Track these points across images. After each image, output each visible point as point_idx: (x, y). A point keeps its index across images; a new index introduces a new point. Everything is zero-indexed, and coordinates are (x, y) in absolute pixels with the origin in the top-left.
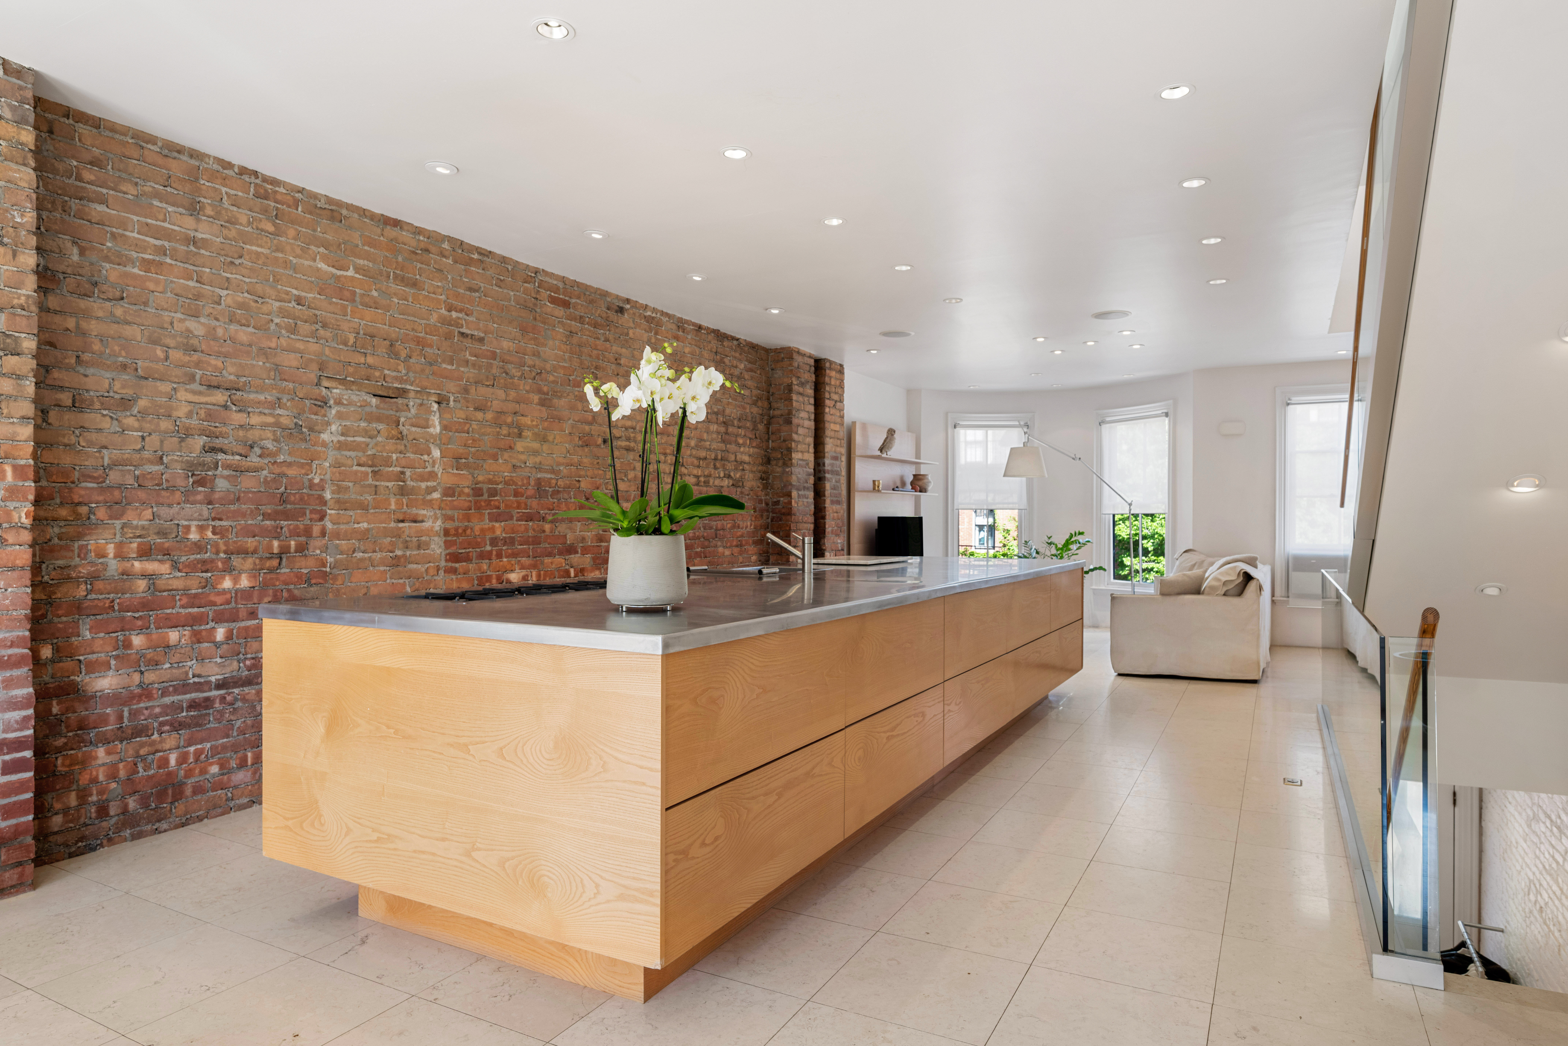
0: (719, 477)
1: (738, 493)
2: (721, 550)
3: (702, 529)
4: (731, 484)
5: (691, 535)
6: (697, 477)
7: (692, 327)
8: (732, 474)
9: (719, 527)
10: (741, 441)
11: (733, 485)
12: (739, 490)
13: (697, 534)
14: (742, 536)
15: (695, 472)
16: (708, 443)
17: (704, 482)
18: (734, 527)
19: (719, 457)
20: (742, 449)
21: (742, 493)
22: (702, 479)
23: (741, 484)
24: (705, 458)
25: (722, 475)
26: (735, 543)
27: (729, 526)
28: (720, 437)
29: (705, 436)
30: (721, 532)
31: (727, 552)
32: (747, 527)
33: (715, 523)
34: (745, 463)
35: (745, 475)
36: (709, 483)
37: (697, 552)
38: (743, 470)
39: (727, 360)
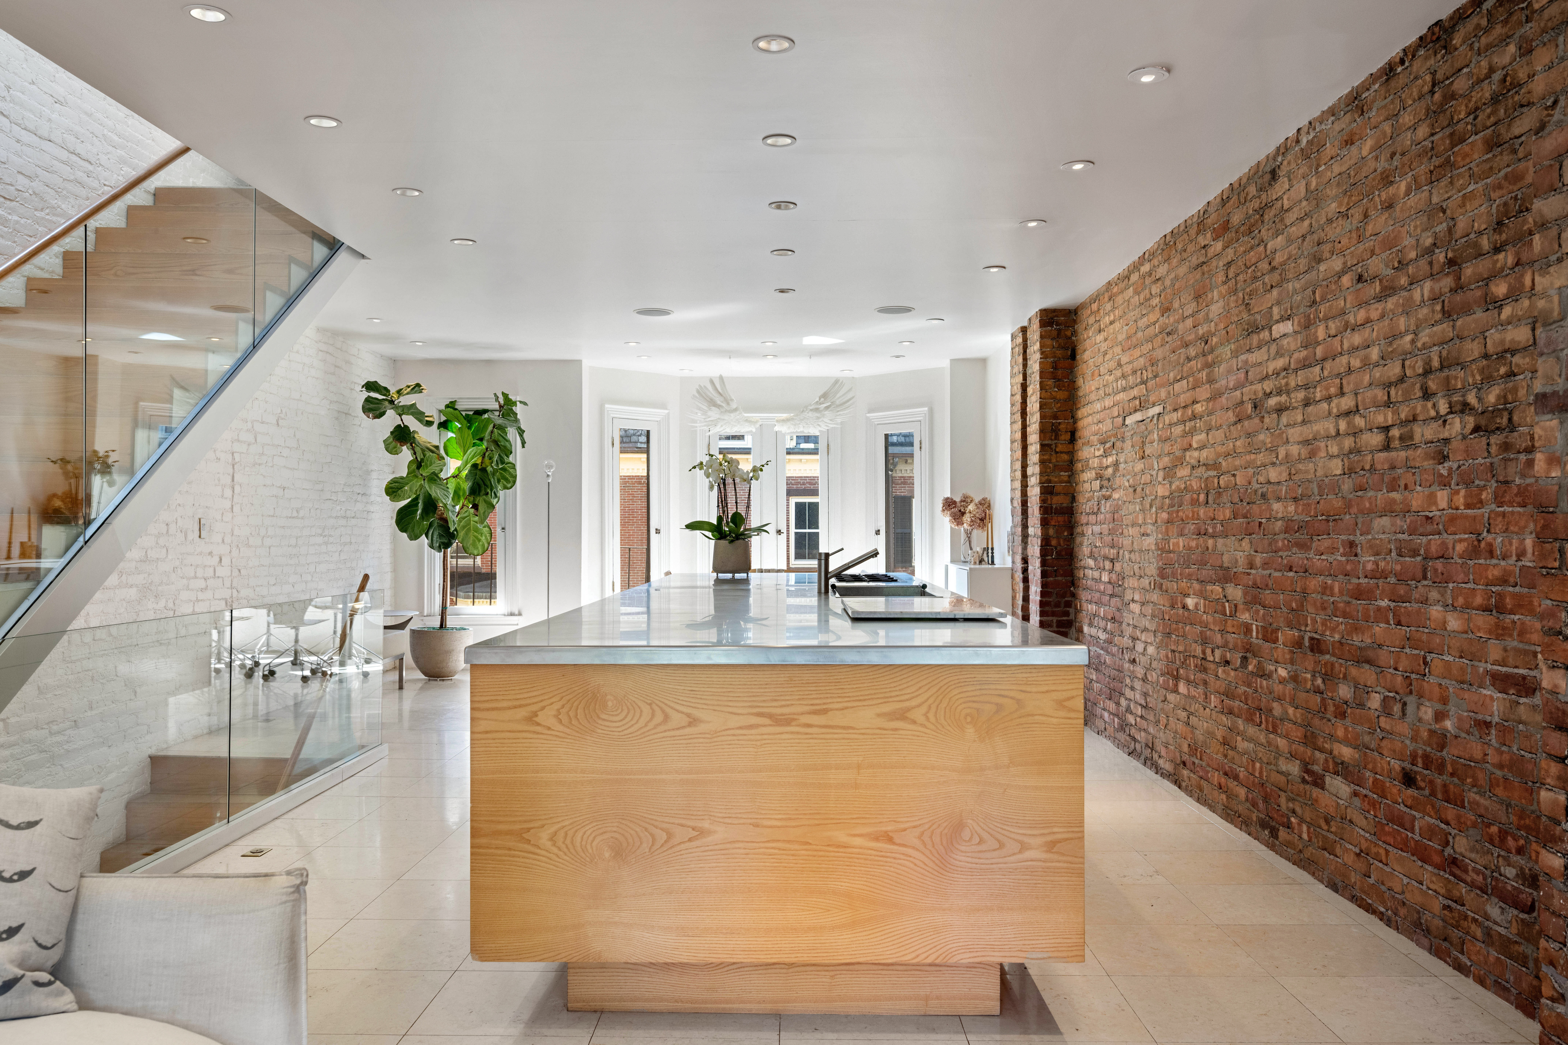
0: (1438, 417)
1: (1494, 449)
2: (1436, 611)
3: (1394, 554)
4: (1470, 426)
5: (1370, 566)
6: (1386, 429)
7: (1377, 86)
8: (1472, 399)
9: (1433, 549)
10: (1500, 289)
11: (1476, 429)
12: (1496, 439)
13: (1382, 564)
14: (1503, 581)
15: (1380, 419)
16: (1408, 338)
17: (1401, 438)
18: (1474, 552)
19: (1436, 363)
20: (1507, 312)
21: (1506, 447)
22: (1395, 432)
23: (1505, 421)
24: (1402, 379)
25: (1443, 408)
26: (1479, 600)
27: (1460, 548)
28: (1438, 308)
29: (1402, 323)
30: (1439, 565)
31: (1454, 623)
32: (1521, 555)
33: (1424, 539)
34: (1513, 352)
35: (1515, 390)
36: (1411, 438)
37: (1379, 609)
38: (1511, 374)
39: (1460, 84)
